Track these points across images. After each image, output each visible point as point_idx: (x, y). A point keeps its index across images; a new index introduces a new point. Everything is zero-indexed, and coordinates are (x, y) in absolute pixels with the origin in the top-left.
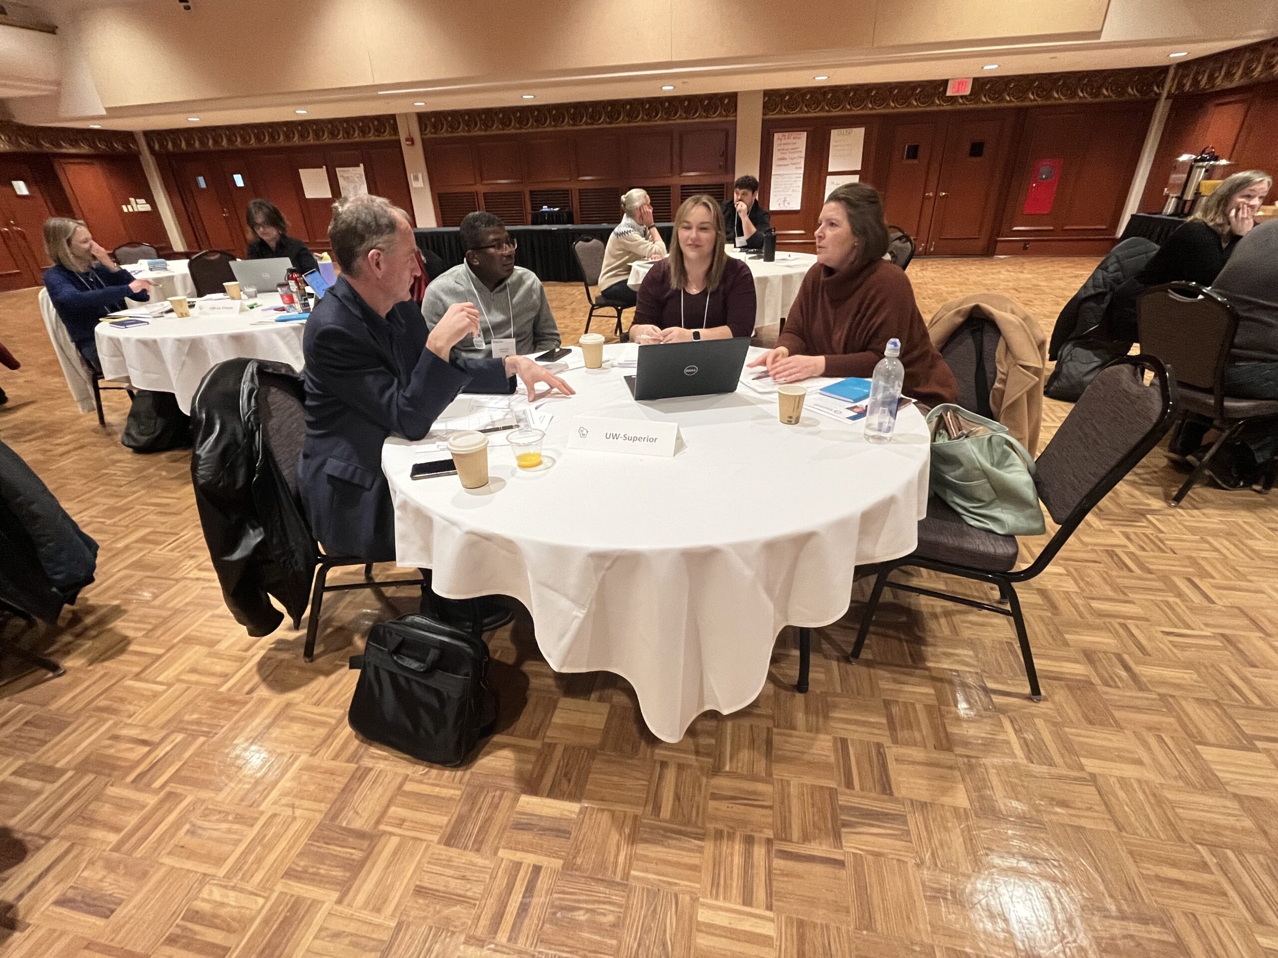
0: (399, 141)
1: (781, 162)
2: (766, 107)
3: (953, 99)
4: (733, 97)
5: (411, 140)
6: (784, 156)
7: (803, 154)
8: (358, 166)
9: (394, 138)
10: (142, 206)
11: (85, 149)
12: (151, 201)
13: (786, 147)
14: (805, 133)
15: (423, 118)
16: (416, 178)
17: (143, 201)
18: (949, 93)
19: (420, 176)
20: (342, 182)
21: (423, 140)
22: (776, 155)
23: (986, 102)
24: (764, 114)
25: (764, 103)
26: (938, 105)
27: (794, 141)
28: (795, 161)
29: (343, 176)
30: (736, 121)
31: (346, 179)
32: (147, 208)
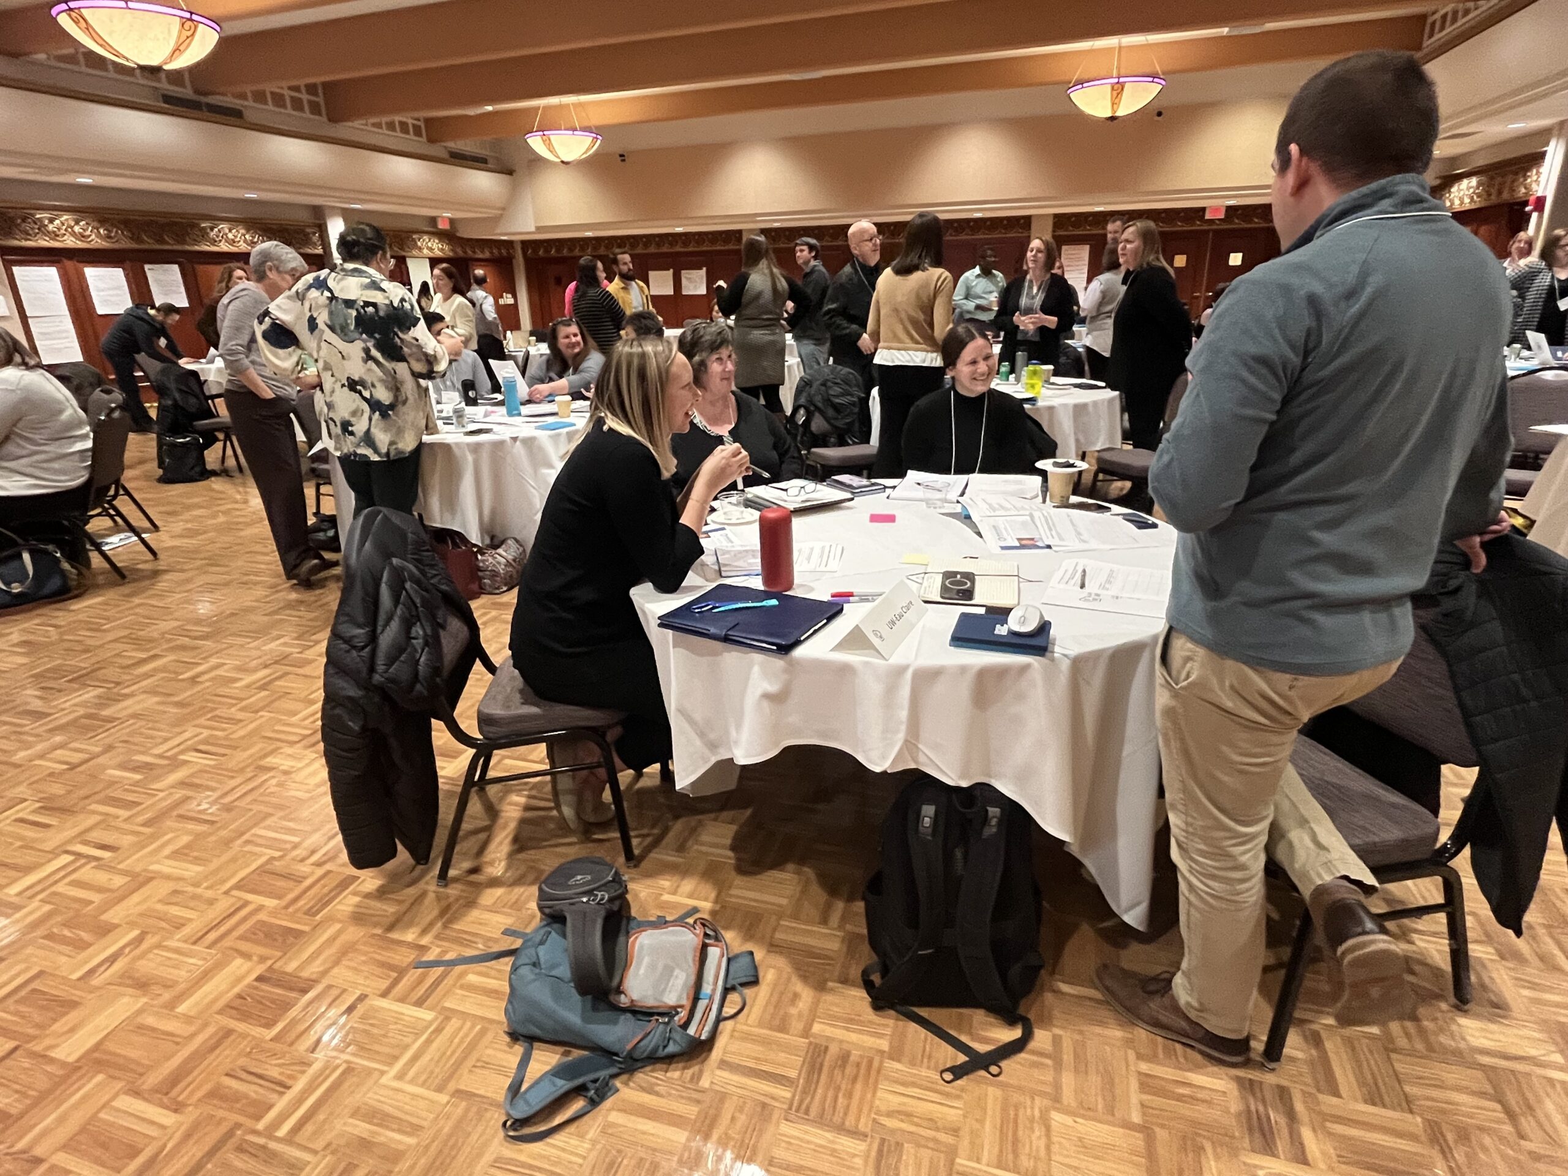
2: (1056, 227)
3: (1212, 221)
4: (1028, 219)
7: (1087, 262)
8: (700, 268)
10: (508, 299)
11: (487, 255)
12: (515, 296)
13: (1072, 256)
14: (1087, 247)
17: (509, 296)
18: (1207, 217)
20: (684, 282)
23: (1238, 224)
24: (1054, 231)
25: (1054, 223)
26: (1198, 226)
27: (1078, 251)
28: (1081, 266)
29: (686, 277)
31: (689, 279)
32: (511, 301)
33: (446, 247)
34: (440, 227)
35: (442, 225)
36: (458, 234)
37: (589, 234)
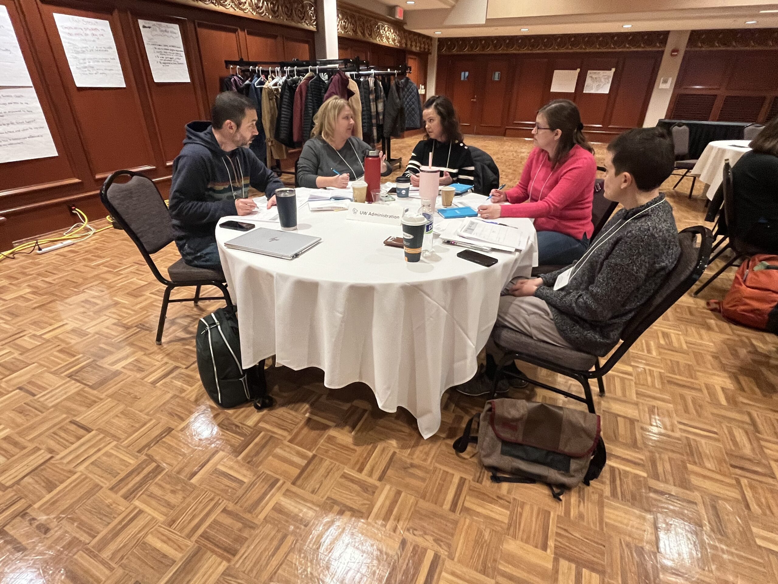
5: (675, 51)
8: (609, 69)
15: (695, 35)
16: (665, 82)
19: (669, 80)
20: (588, 81)
21: (686, 52)
29: (591, 77)
31: (594, 79)
32: (424, 92)
33: (397, 38)
34: (397, 17)
35: (399, 16)
36: (406, 27)
37: (525, 31)
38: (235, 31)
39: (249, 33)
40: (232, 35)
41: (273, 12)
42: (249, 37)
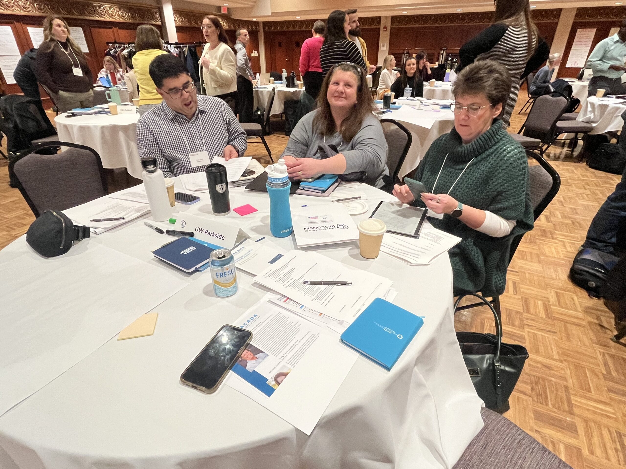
0: (380, 28)
1: (579, 43)
2: (577, 15)
4: (559, 11)
5: (385, 28)
6: (581, 40)
7: (592, 40)
9: (377, 27)
10: (255, 54)
13: (583, 36)
14: (595, 29)
15: (394, 19)
16: (383, 46)
17: (256, 52)
19: (386, 45)
21: (391, 28)
22: (576, 39)
24: (575, 19)
25: (576, 14)
27: (588, 33)
28: (587, 43)
30: (558, 23)
34: (222, 12)
35: (224, 12)
36: (233, 17)
37: (298, 18)
38: (111, 28)
39: (119, 28)
40: (111, 30)
41: (132, 17)
42: (119, 31)
